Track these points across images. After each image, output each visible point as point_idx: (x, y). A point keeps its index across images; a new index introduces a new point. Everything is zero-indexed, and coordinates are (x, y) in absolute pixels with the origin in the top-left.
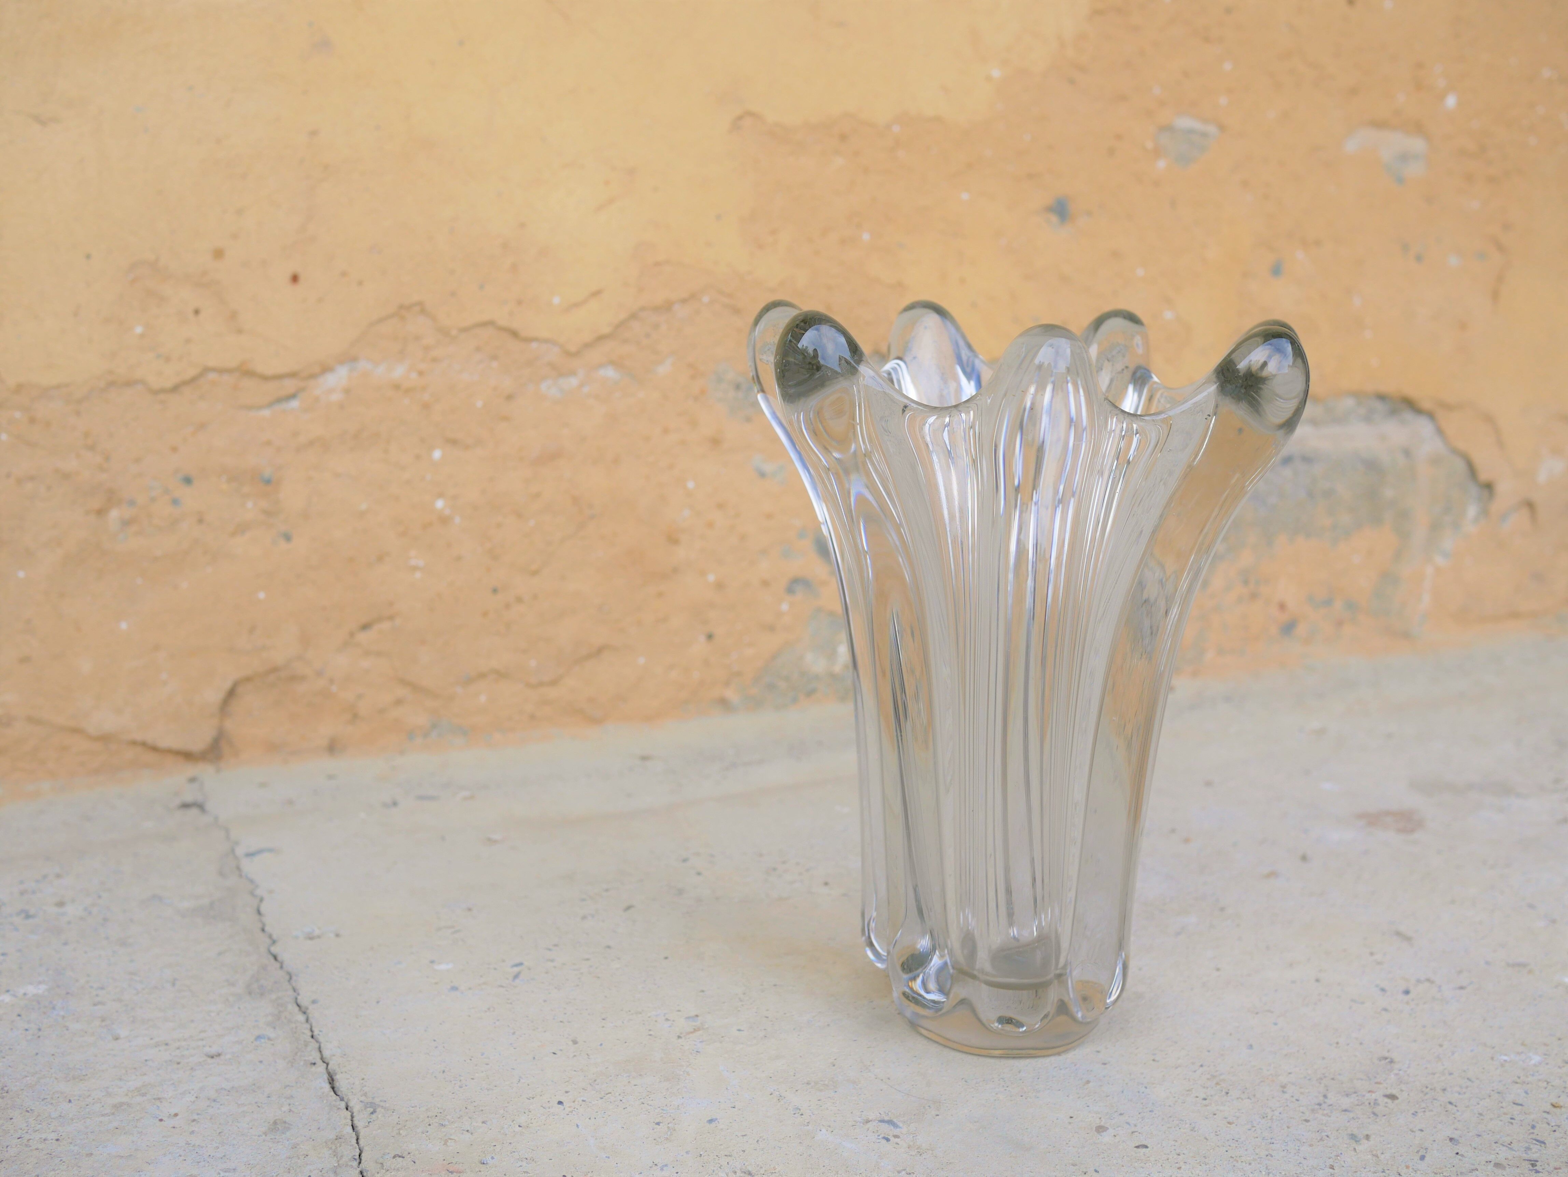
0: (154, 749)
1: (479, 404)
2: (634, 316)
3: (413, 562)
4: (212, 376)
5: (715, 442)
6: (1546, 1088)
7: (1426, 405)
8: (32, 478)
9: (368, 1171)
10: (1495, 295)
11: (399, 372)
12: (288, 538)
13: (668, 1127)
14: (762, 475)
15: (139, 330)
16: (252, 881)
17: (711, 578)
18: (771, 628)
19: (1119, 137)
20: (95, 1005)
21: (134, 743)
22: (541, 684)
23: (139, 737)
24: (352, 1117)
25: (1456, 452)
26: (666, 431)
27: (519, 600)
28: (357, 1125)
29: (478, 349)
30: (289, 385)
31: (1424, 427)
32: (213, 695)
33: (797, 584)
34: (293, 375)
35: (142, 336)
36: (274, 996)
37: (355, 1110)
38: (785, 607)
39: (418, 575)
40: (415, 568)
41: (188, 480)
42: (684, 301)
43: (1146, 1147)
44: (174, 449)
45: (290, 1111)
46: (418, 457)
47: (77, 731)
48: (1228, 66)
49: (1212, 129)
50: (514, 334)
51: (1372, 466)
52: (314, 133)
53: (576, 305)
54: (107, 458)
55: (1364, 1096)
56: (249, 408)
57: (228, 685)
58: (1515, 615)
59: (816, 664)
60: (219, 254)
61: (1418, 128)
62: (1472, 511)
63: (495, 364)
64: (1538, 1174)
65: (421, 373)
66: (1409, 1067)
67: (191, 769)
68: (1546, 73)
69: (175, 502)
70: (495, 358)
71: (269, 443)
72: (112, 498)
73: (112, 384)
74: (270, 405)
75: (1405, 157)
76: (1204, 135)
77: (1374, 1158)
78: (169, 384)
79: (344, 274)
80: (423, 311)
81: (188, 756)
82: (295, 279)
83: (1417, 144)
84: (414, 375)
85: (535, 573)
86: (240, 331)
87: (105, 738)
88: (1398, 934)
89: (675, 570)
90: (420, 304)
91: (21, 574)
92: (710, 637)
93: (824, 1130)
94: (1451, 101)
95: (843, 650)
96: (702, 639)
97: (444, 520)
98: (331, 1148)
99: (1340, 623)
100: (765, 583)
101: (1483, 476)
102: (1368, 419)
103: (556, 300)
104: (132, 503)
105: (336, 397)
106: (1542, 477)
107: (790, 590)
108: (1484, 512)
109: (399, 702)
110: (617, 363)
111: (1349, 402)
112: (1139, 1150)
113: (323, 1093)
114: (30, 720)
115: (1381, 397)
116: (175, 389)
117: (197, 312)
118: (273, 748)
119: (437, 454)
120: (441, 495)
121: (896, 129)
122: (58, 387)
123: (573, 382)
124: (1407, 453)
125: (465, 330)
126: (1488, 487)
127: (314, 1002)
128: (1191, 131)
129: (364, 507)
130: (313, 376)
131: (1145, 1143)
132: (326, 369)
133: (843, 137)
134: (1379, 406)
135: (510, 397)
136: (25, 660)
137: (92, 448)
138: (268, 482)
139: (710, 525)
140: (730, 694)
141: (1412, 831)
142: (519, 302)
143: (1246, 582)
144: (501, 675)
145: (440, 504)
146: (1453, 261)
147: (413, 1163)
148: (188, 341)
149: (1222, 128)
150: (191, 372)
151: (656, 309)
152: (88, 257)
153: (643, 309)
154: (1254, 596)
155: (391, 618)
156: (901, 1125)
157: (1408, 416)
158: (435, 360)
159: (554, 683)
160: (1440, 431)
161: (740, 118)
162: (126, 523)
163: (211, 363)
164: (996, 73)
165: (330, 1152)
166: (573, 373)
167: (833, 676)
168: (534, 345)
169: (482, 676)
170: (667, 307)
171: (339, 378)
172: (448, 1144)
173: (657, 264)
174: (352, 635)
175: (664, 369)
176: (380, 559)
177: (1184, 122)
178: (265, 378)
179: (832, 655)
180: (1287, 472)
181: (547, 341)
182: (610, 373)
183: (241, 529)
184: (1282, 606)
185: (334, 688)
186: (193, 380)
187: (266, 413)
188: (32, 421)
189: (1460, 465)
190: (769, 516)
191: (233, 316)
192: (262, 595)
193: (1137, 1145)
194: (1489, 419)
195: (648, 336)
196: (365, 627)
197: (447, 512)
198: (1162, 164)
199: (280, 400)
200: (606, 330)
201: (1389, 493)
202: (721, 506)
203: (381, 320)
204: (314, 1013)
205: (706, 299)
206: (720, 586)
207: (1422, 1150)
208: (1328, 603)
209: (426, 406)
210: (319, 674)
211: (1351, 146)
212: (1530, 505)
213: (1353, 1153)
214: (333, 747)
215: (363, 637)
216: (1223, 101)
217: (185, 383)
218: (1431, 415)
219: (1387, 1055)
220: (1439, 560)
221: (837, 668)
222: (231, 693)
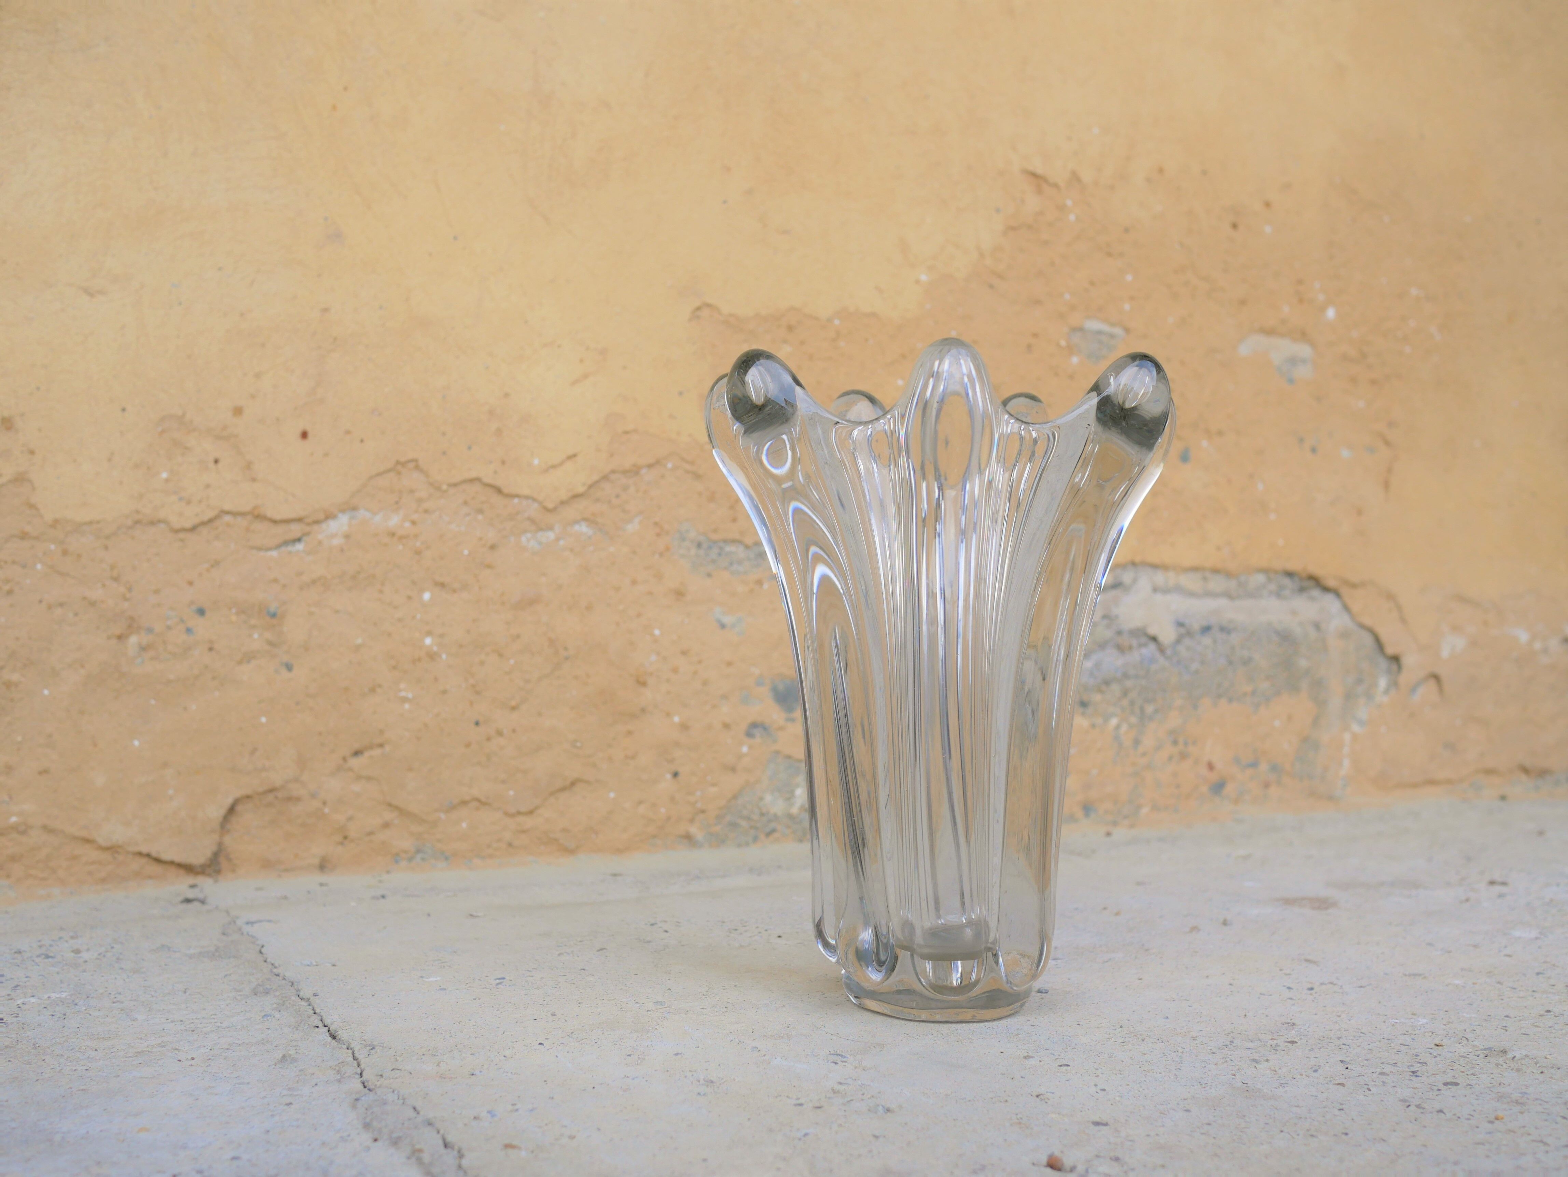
0: (158, 861)
1: (466, 552)
2: (605, 478)
3: (403, 694)
4: (227, 518)
5: (679, 594)
6: (1430, 1036)
7: (1331, 583)
8: (61, 605)
9: (369, 1081)
10: (1387, 485)
11: (394, 521)
12: (289, 668)
13: (639, 1058)
14: (723, 626)
15: (164, 475)
16: (253, 937)
17: (676, 719)
18: (733, 769)
19: (1035, 335)
20: (114, 1003)
21: (140, 854)
22: (519, 813)
23: (144, 849)
24: (353, 1053)
25: (1362, 626)
26: (634, 582)
27: (500, 733)
28: (359, 1057)
29: (465, 503)
30: (296, 530)
31: (1331, 604)
32: (215, 812)
33: (755, 728)
34: (299, 520)
35: (167, 481)
36: (278, 993)
37: (356, 1049)
38: (745, 749)
39: (407, 706)
40: (405, 700)
41: (201, 612)
42: (650, 466)
43: (1068, 1066)
44: (190, 583)
45: (297, 1053)
46: (409, 598)
47: (87, 841)
48: (1129, 278)
49: (1118, 331)
50: (499, 491)
51: (1285, 637)
52: (326, 310)
53: (554, 467)
54: (130, 590)
55: (1267, 1042)
56: (260, 549)
57: (229, 801)
58: (1432, 782)
59: (775, 805)
60: (238, 411)
61: (1303, 336)
62: (1383, 683)
63: (480, 517)
64: (1417, 1078)
65: (414, 523)
66: (1309, 1027)
67: (191, 880)
68: (1414, 291)
69: (189, 631)
70: (480, 511)
71: (276, 581)
72: (133, 625)
73: (137, 522)
74: (278, 547)
75: (1293, 361)
76: (1112, 336)
77: (1272, 1072)
78: (188, 524)
79: (348, 432)
80: (417, 468)
81: (188, 869)
82: (304, 435)
83: (1304, 350)
84: (407, 524)
85: (514, 708)
86: (254, 480)
87: (113, 849)
88: (1307, 960)
89: (643, 710)
90: (416, 460)
91: (46, 692)
92: (675, 775)
93: (779, 1059)
94: (1331, 313)
95: (801, 793)
96: (669, 776)
97: (432, 656)
98: (335, 1069)
99: (1267, 785)
100: (726, 726)
101: (1390, 650)
102: (1278, 594)
103: (536, 462)
104: (150, 630)
105: (336, 542)
106: (1445, 653)
107: (749, 735)
108: (1394, 684)
109: (386, 825)
110: (589, 520)
111: (1261, 578)
112: (1062, 1068)
113: (326, 1042)
114: (46, 828)
115: (1290, 574)
116: (193, 529)
117: (216, 461)
118: (267, 865)
119: (427, 596)
120: (429, 633)
121: (837, 322)
122: (90, 523)
123: (551, 535)
124: (1317, 626)
125: (455, 485)
126: (1396, 659)
127: (315, 995)
128: (1099, 332)
129: (359, 641)
130: (317, 522)
131: (1068, 1064)
132: (329, 516)
133: (790, 328)
134: (1287, 581)
135: (493, 547)
136: (44, 772)
137: (116, 579)
138: (274, 615)
139: (675, 670)
140: (694, 830)
141: (1326, 908)
142: (503, 463)
143: (1175, 743)
144: (482, 803)
145: (428, 641)
146: (1345, 453)
147: (409, 1074)
148: (208, 486)
149: (1127, 330)
150: (210, 514)
151: (625, 472)
152: (124, 410)
153: (613, 472)
154: (1183, 756)
155: (381, 745)
156: (848, 1056)
157: (1316, 593)
158: (426, 511)
159: (531, 813)
160: (1346, 608)
161: (698, 309)
162: (144, 649)
163: (227, 507)
164: (924, 278)
165: (335, 1072)
166: (550, 528)
167: (791, 817)
168: (516, 500)
169: (464, 803)
170: (635, 471)
171: (340, 524)
172: (441, 1065)
173: (626, 433)
174: (345, 759)
175: (632, 527)
176: (373, 690)
177: (1093, 325)
178: (275, 522)
179: (790, 797)
180: (1207, 640)
181: (527, 497)
182: (583, 528)
183: (248, 658)
184: (1211, 766)
185: (327, 810)
186: (210, 521)
187: (274, 554)
188: (65, 553)
189: (1368, 640)
190: (729, 664)
191: (249, 466)
192: (263, 720)
193: (1060, 1064)
194: (1390, 597)
195: (617, 496)
196: (357, 753)
197: (435, 649)
198: (1075, 360)
199: (286, 543)
200: (581, 489)
201: (1303, 663)
202: (684, 653)
203: (379, 474)
204: (316, 1001)
205: (670, 465)
206: (684, 727)
207: (1314, 1067)
208: (1254, 765)
209: (418, 553)
210: (313, 796)
211: (1244, 350)
212: (1436, 677)
213: (1254, 1069)
214: (323, 866)
215: (354, 762)
216: (1127, 307)
217: (203, 524)
218: (1337, 593)
219: (1290, 1021)
220: (1356, 728)
221: (795, 810)
222: (232, 810)
